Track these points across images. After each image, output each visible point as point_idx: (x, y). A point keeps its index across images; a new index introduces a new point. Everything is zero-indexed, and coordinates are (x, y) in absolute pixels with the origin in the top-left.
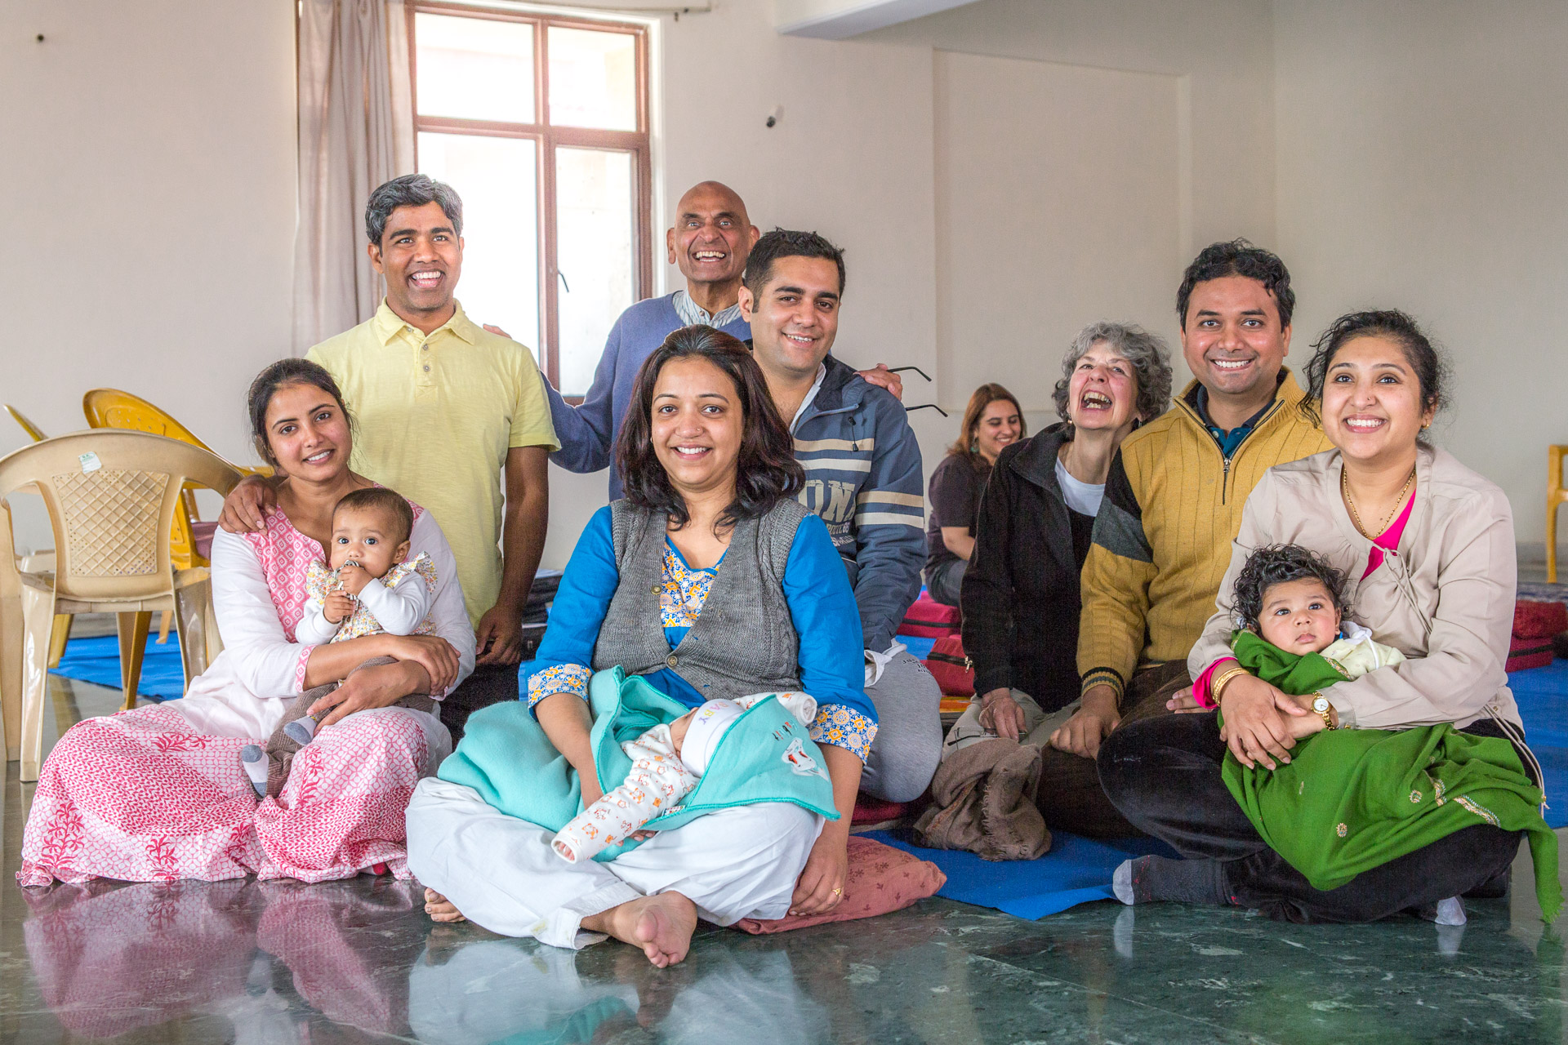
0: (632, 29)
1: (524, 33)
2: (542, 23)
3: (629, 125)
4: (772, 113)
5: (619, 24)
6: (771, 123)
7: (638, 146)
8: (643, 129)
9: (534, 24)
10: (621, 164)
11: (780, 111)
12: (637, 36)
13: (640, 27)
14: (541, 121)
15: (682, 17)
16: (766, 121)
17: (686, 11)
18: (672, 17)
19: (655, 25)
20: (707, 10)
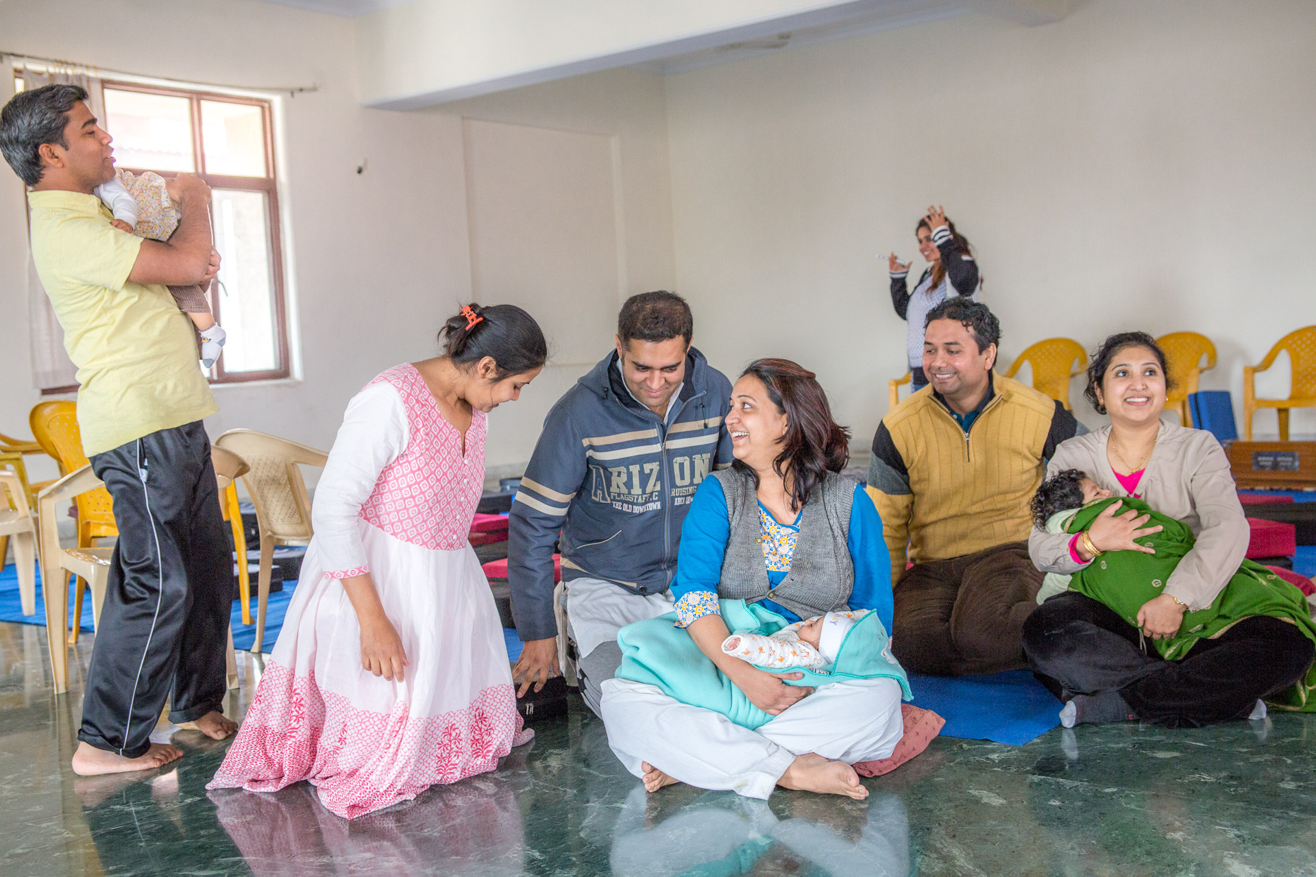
0: (260, 103)
1: (184, 103)
2: (196, 97)
3: (260, 173)
4: (361, 164)
5: (250, 99)
6: (360, 171)
7: (268, 188)
8: (272, 176)
9: (191, 99)
10: (257, 200)
11: (366, 161)
12: (263, 108)
13: (266, 101)
14: (200, 170)
15: (297, 95)
16: (356, 170)
17: (301, 90)
18: (289, 95)
19: (277, 101)
20: (314, 89)
